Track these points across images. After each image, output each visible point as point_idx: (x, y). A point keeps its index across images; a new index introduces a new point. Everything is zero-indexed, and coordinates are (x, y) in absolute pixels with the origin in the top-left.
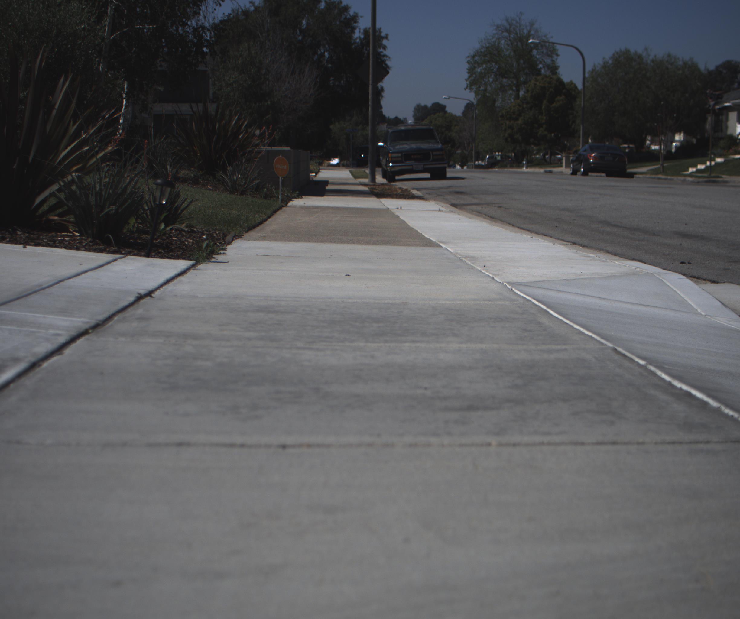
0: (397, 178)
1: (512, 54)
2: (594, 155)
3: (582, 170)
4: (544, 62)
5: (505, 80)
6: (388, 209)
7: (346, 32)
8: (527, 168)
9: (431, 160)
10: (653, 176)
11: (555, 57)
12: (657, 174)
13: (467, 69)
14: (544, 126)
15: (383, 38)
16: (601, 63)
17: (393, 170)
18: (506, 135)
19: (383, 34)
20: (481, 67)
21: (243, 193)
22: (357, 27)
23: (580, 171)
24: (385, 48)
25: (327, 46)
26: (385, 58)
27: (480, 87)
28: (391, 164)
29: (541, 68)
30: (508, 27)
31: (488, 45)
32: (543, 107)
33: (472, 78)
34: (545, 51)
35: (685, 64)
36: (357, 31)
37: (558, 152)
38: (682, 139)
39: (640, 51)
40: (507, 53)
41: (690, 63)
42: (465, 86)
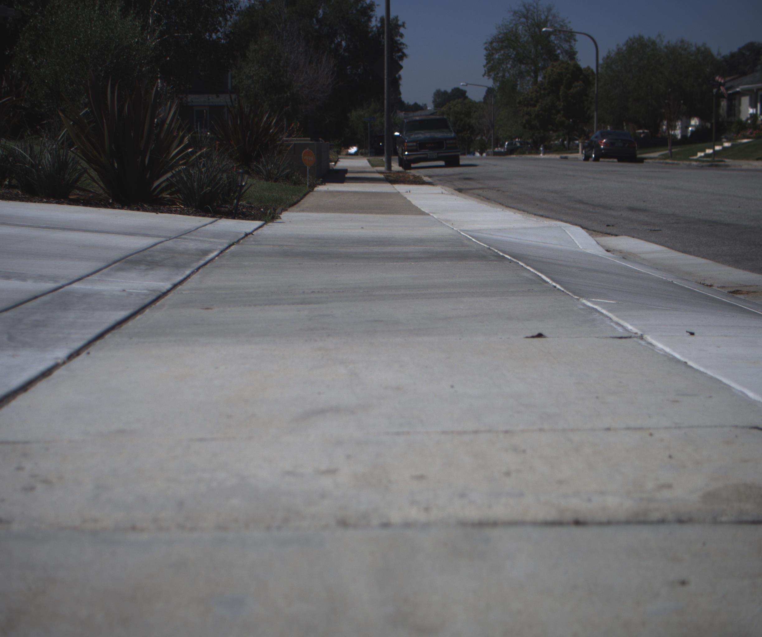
0: (413, 165)
1: (530, 39)
2: (604, 141)
3: (593, 156)
4: (562, 47)
5: (523, 66)
6: (399, 192)
7: (363, 20)
8: (544, 154)
9: (444, 148)
10: (661, 161)
11: (573, 42)
12: (665, 159)
13: (485, 56)
14: (562, 112)
15: (400, 26)
16: (615, 50)
17: (408, 158)
18: (524, 121)
19: (400, 23)
20: (499, 53)
21: (276, 181)
22: (374, 15)
23: (591, 157)
24: (402, 36)
25: (344, 35)
26: (402, 46)
27: (498, 73)
28: (406, 153)
29: (559, 54)
30: (525, 12)
31: (505, 31)
32: (560, 93)
33: (490, 65)
34: (563, 37)
35: (698, 49)
36: (373, 20)
37: (576, 138)
38: (697, 123)
39: (653, 37)
40: (525, 39)
41: (703, 49)
42: (483, 72)
